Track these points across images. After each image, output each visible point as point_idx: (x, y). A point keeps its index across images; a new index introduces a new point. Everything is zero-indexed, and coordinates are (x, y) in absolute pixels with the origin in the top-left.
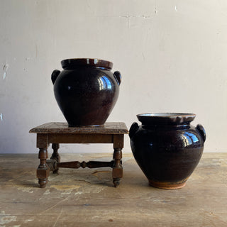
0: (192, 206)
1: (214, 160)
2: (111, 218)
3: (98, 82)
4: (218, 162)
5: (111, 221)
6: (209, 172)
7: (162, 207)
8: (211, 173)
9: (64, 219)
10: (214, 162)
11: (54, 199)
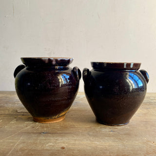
0: (136, 136)
1: (151, 98)
2: (63, 145)
3: (127, 82)
4: (154, 99)
5: (63, 148)
6: (148, 107)
7: (109, 136)
8: (149, 108)
9: (21, 146)
10: (152, 100)
11: (18, 127)
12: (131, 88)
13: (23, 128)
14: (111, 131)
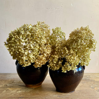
6: (84, 82)
10: (87, 77)
11: (6, 95)
12: (75, 72)
13: (9, 95)
14: (58, 96)
